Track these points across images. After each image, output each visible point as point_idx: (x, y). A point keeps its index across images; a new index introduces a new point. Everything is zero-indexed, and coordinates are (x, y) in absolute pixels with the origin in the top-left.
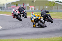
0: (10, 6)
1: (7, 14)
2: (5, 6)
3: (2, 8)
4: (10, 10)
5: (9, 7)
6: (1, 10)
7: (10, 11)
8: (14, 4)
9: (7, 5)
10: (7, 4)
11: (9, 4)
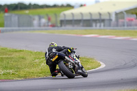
0: (123, 18)
1: (117, 36)
2: (113, 18)
3: (106, 22)
4: (124, 26)
5: (120, 21)
6: (104, 26)
7: (122, 27)
8: (132, 14)
9: (117, 14)
10: (118, 12)
11: (121, 13)
